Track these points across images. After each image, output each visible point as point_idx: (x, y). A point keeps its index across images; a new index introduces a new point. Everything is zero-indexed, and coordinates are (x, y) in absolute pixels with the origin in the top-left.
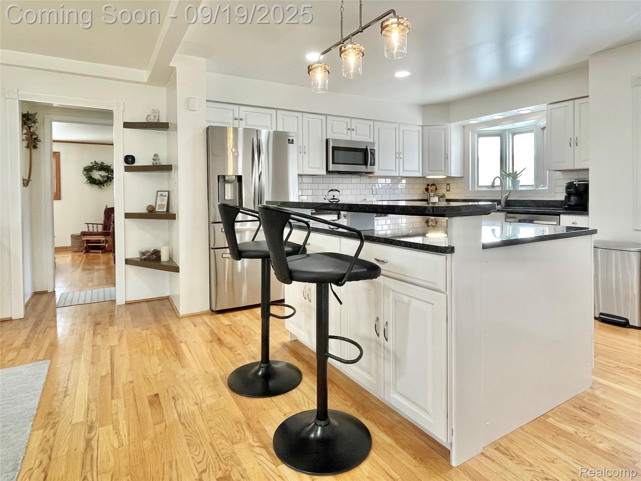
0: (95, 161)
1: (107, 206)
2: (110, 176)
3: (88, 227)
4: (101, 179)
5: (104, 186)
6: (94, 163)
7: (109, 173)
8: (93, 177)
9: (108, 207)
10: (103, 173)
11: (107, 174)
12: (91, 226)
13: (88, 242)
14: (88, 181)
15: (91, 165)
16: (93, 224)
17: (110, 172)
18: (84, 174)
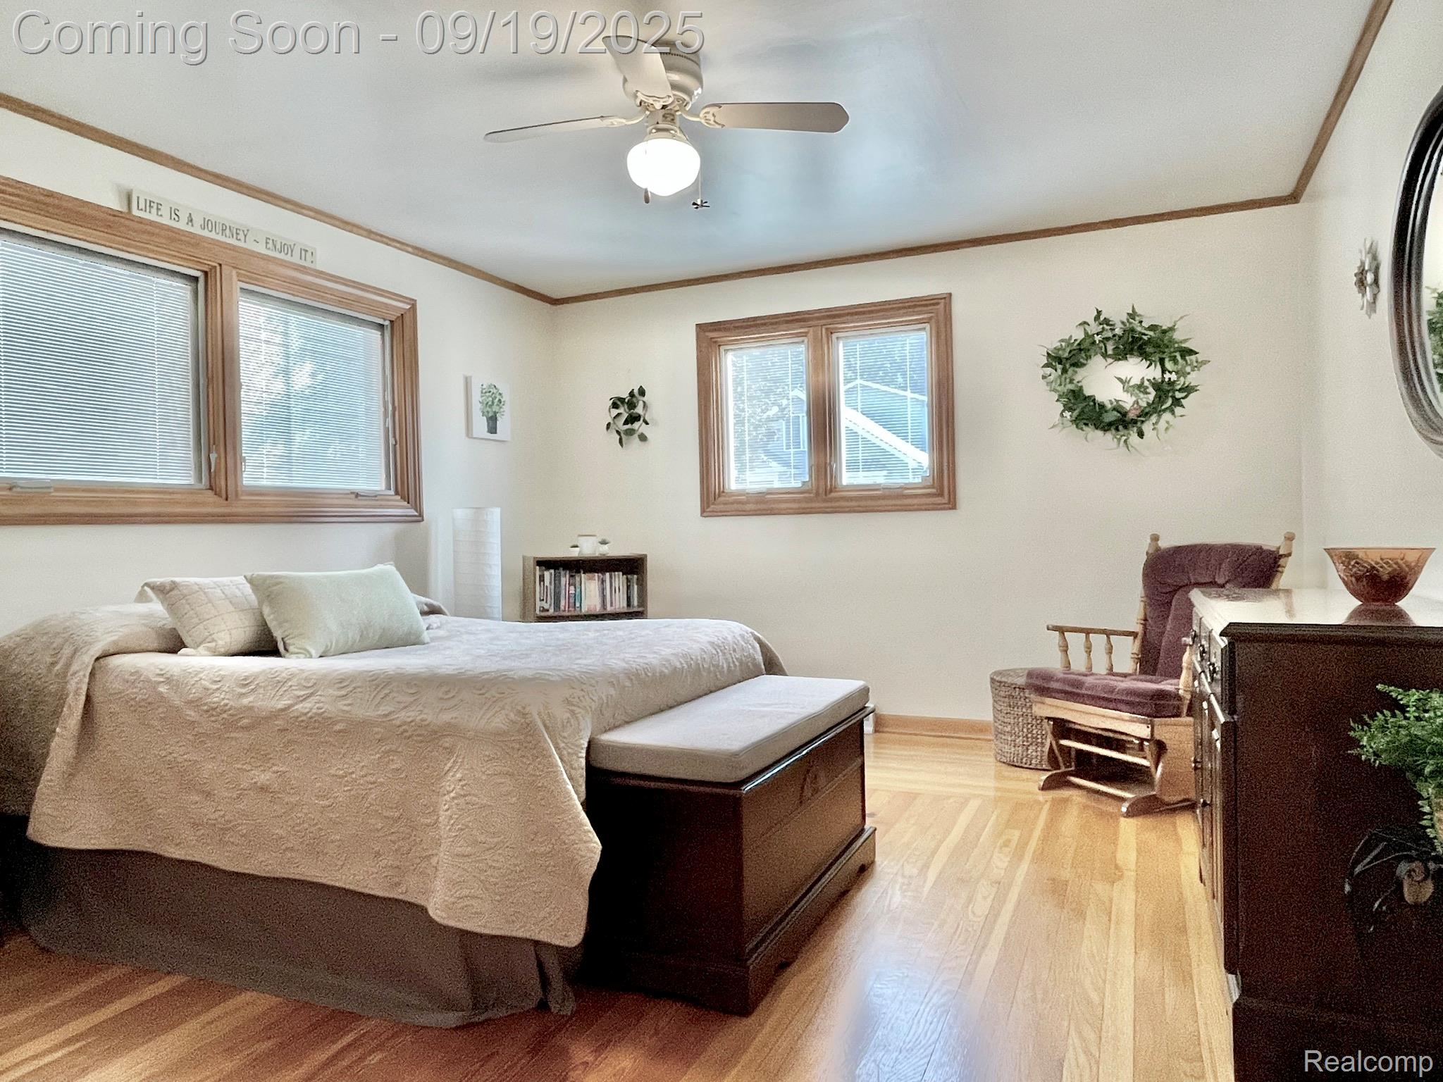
0: (1099, 313)
1: (1155, 538)
2: (1174, 377)
3: (1065, 649)
4: (1128, 401)
5: (1141, 434)
6: (1091, 320)
7: (1169, 365)
8: (1087, 392)
9: (1164, 544)
10: (1137, 369)
11: (1155, 373)
12: (1075, 640)
13: (1062, 728)
14: (1067, 414)
15: (1079, 335)
16: (1087, 632)
17: (1174, 360)
18: (1049, 384)
